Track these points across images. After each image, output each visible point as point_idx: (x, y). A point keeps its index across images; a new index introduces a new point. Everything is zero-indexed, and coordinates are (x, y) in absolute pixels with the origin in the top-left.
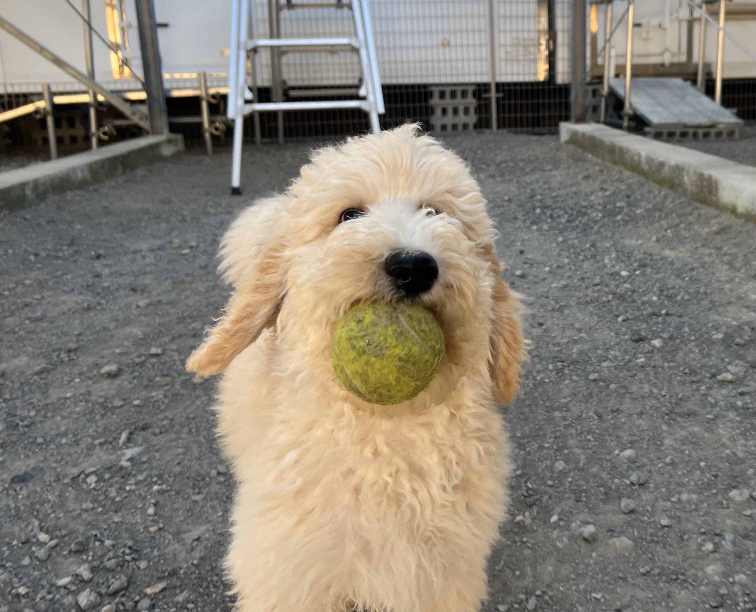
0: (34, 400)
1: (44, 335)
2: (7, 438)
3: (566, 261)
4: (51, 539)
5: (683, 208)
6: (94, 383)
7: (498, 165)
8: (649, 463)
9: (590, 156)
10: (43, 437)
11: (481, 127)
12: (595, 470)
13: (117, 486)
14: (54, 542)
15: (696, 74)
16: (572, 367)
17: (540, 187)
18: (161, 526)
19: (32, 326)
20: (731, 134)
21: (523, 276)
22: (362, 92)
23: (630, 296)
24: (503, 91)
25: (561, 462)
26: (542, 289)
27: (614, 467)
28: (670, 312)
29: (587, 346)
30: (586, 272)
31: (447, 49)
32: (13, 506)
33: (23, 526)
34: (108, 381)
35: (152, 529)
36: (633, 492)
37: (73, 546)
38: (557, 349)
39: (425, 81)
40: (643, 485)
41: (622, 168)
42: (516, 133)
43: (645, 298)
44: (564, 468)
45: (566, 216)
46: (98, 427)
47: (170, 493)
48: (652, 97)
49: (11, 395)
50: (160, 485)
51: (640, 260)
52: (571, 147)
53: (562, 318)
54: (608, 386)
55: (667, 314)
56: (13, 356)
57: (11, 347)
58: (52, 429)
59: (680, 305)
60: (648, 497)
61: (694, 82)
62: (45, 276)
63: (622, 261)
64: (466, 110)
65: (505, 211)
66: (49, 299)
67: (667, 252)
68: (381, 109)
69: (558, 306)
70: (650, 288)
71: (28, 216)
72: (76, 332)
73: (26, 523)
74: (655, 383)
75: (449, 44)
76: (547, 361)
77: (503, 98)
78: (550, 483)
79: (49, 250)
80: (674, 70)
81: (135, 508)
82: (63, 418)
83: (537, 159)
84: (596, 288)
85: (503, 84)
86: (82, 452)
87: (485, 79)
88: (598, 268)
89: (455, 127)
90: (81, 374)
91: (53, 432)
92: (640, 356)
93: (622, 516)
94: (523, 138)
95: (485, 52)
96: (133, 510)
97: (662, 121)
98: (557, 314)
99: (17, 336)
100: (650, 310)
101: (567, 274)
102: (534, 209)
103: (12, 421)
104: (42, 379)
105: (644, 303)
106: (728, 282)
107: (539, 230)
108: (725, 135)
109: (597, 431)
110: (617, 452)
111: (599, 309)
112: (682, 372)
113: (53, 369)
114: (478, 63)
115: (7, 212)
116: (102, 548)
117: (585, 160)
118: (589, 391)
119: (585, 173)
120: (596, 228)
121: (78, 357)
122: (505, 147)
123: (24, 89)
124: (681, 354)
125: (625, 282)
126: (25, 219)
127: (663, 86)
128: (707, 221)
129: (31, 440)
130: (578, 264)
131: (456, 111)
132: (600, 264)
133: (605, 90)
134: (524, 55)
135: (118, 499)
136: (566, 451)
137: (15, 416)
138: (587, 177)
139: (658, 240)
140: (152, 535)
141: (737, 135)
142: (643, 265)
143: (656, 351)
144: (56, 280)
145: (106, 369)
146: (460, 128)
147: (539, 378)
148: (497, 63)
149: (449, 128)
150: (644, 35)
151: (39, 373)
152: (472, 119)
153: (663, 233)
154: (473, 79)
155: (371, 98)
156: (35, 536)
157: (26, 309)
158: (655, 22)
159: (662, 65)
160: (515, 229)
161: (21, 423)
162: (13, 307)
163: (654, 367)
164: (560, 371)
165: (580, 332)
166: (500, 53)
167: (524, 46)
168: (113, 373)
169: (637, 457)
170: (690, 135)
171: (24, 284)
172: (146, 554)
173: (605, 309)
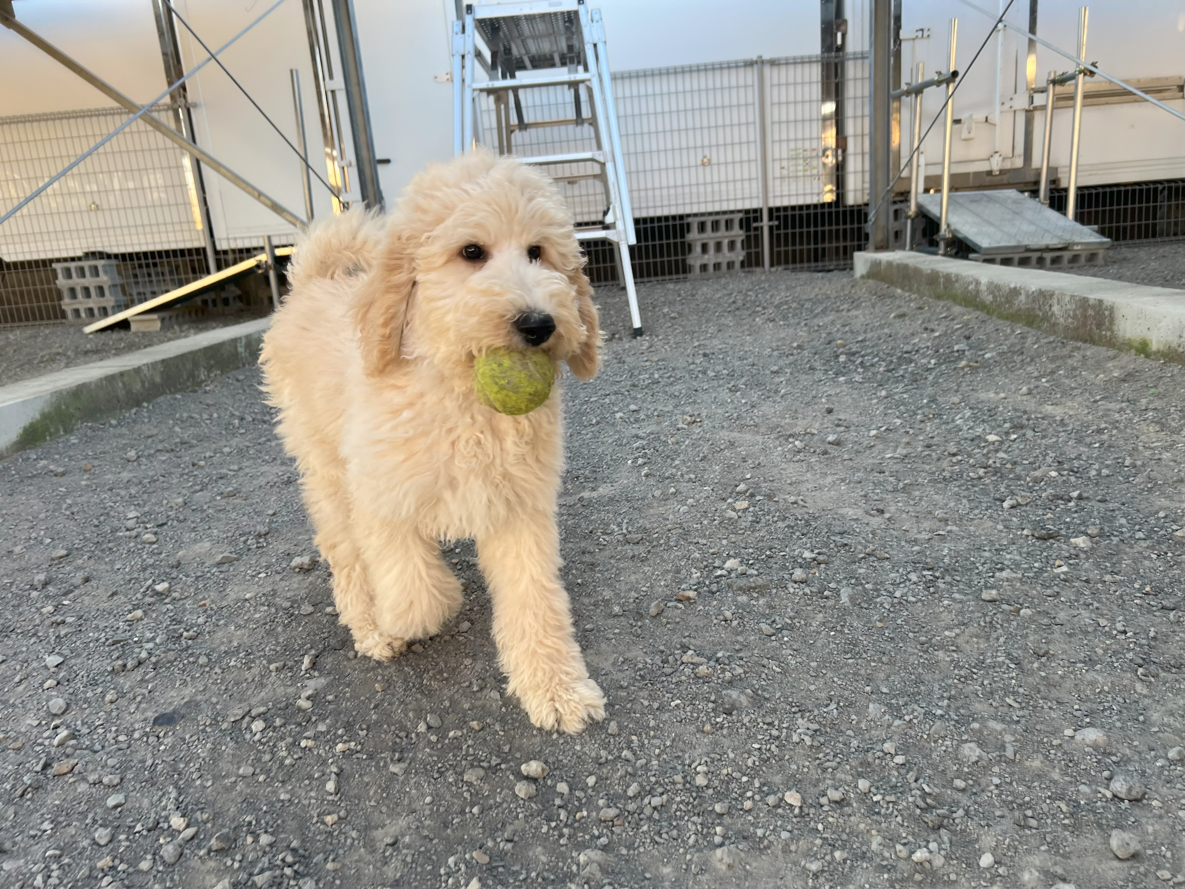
0: (207, 602)
1: (233, 515)
2: (163, 655)
3: (898, 422)
4: (188, 826)
5: (1054, 349)
6: (281, 580)
7: (778, 307)
8: (1136, 758)
9: (899, 291)
10: (207, 655)
11: (750, 265)
12: (1036, 763)
13: (290, 740)
14: (191, 831)
15: (1037, 183)
16: (948, 578)
17: (838, 331)
18: (342, 813)
19: (223, 502)
20: (1092, 257)
21: (837, 443)
22: (609, 219)
23: (1011, 471)
24: (778, 218)
25: (972, 745)
26: (869, 461)
27: (1071, 761)
28: (1085, 495)
29: (962, 546)
30: (932, 438)
31: (708, 169)
32: (149, 762)
33: (156, 798)
34: (300, 577)
35: (329, 819)
36: (1122, 815)
37: (214, 843)
38: (916, 548)
39: (681, 211)
40: (1137, 800)
41: (949, 303)
42: (794, 270)
43: (1038, 473)
44: (980, 758)
45: (884, 364)
46: (278, 643)
47: (359, 755)
48: (978, 215)
49: (182, 594)
50: (346, 742)
51: (1011, 419)
52: (871, 282)
53: (912, 502)
54: (1018, 611)
55: (1080, 498)
56: (195, 541)
57: (194, 530)
58: (223, 643)
59: (1097, 484)
60: (1157, 827)
61: (1035, 193)
62: (248, 444)
63: (983, 421)
64: (732, 245)
65: (796, 360)
66: (247, 470)
67: (1049, 409)
68: (633, 240)
69: (901, 485)
70: (1041, 458)
71: (241, 377)
72: (271, 512)
73: (160, 793)
74: (1097, 609)
75: (710, 163)
76: (905, 567)
77: (778, 227)
78: (960, 783)
79: (256, 413)
80: (1005, 179)
81: (310, 777)
82: (238, 627)
83: (828, 298)
84: (954, 460)
85: (778, 209)
86: (253, 680)
87: (755, 204)
88: (949, 431)
89: (717, 266)
90: (268, 567)
91: (223, 648)
92: (1058, 563)
93: (1116, 864)
94: (804, 276)
95: (755, 170)
96: (307, 782)
97: (994, 245)
98: (901, 497)
99: (204, 515)
100: (1050, 491)
101: (905, 440)
102: (837, 357)
103: (175, 631)
104: (221, 572)
105: (1036, 481)
106: (1165, 449)
107: (849, 382)
108: (1083, 260)
109: (1021, 690)
110: (1068, 732)
111: (967, 489)
112: (1139, 590)
113: (237, 560)
114: (746, 184)
115: (219, 372)
116: (255, 849)
117: (893, 297)
118: (988, 619)
119: (898, 312)
120: (931, 378)
121: (268, 544)
122: (783, 287)
123: (247, 244)
124: (1127, 562)
125: (997, 451)
126: (238, 380)
127: (990, 199)
128: (1099, 365)
129: (191, 659)
130: (917, 426)
131: (718, 246)
132: (951, 426)
133: (913, 209)
134: (805, 171)
135: (287, 762)
136: (976, 725)
137: (180, 622)
138: (902, 316)
139: (1029, 393)
140: (329, 829)
141: (1100, 260)
142: (1018, 427)
143: (1082, 556)
144: (259, 447)
145: (297, 561)
146: (724, 267)
147: (898, 594)
148: (770, 183)
149: (711, 268)
150: (965, 135)
151: (220, 564)
152: (739, 255)
153: (1033, 383)
154: (740, 206)
155: (619, 225)
156: (167, 819)
157: (221, 482)
158: (980, 116)
159: (990, 173)
160: (815, 382)
161: (185, 634)
162: (206, 480)
163: (1087, 581)
164: (929, 584)
165: (947, 525)
166: (774, 170)
167: (805, 159)
168: (306, 567)
169: (1110, 745)
170: (1034, 261)
171: (222, 453)
172: (316, 864)
173: (976, 489)
